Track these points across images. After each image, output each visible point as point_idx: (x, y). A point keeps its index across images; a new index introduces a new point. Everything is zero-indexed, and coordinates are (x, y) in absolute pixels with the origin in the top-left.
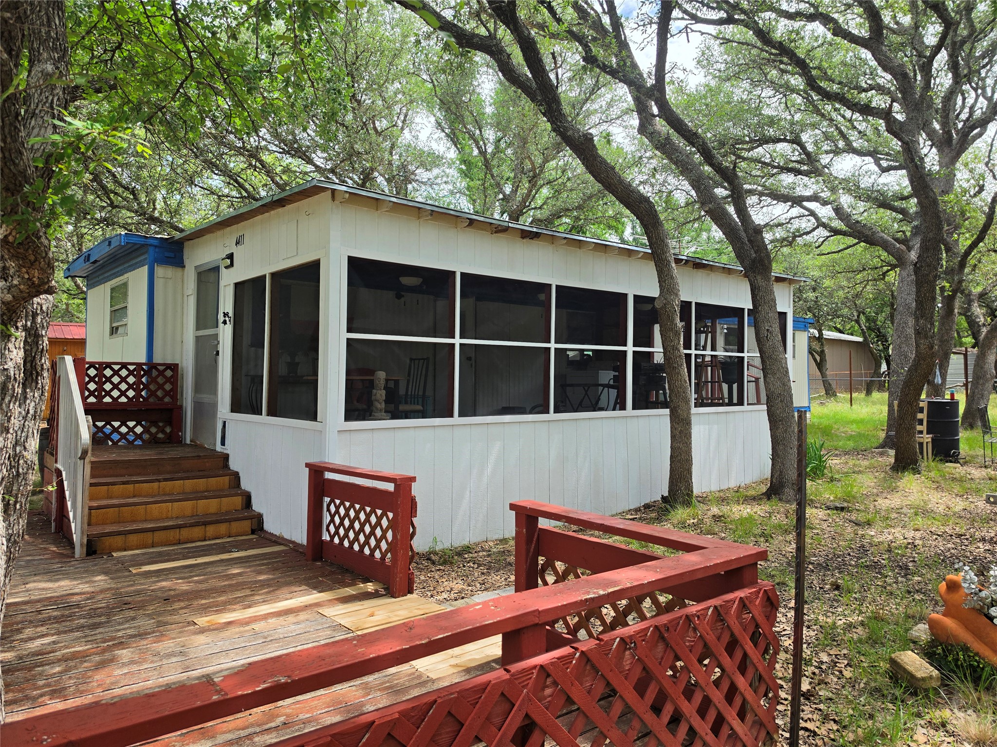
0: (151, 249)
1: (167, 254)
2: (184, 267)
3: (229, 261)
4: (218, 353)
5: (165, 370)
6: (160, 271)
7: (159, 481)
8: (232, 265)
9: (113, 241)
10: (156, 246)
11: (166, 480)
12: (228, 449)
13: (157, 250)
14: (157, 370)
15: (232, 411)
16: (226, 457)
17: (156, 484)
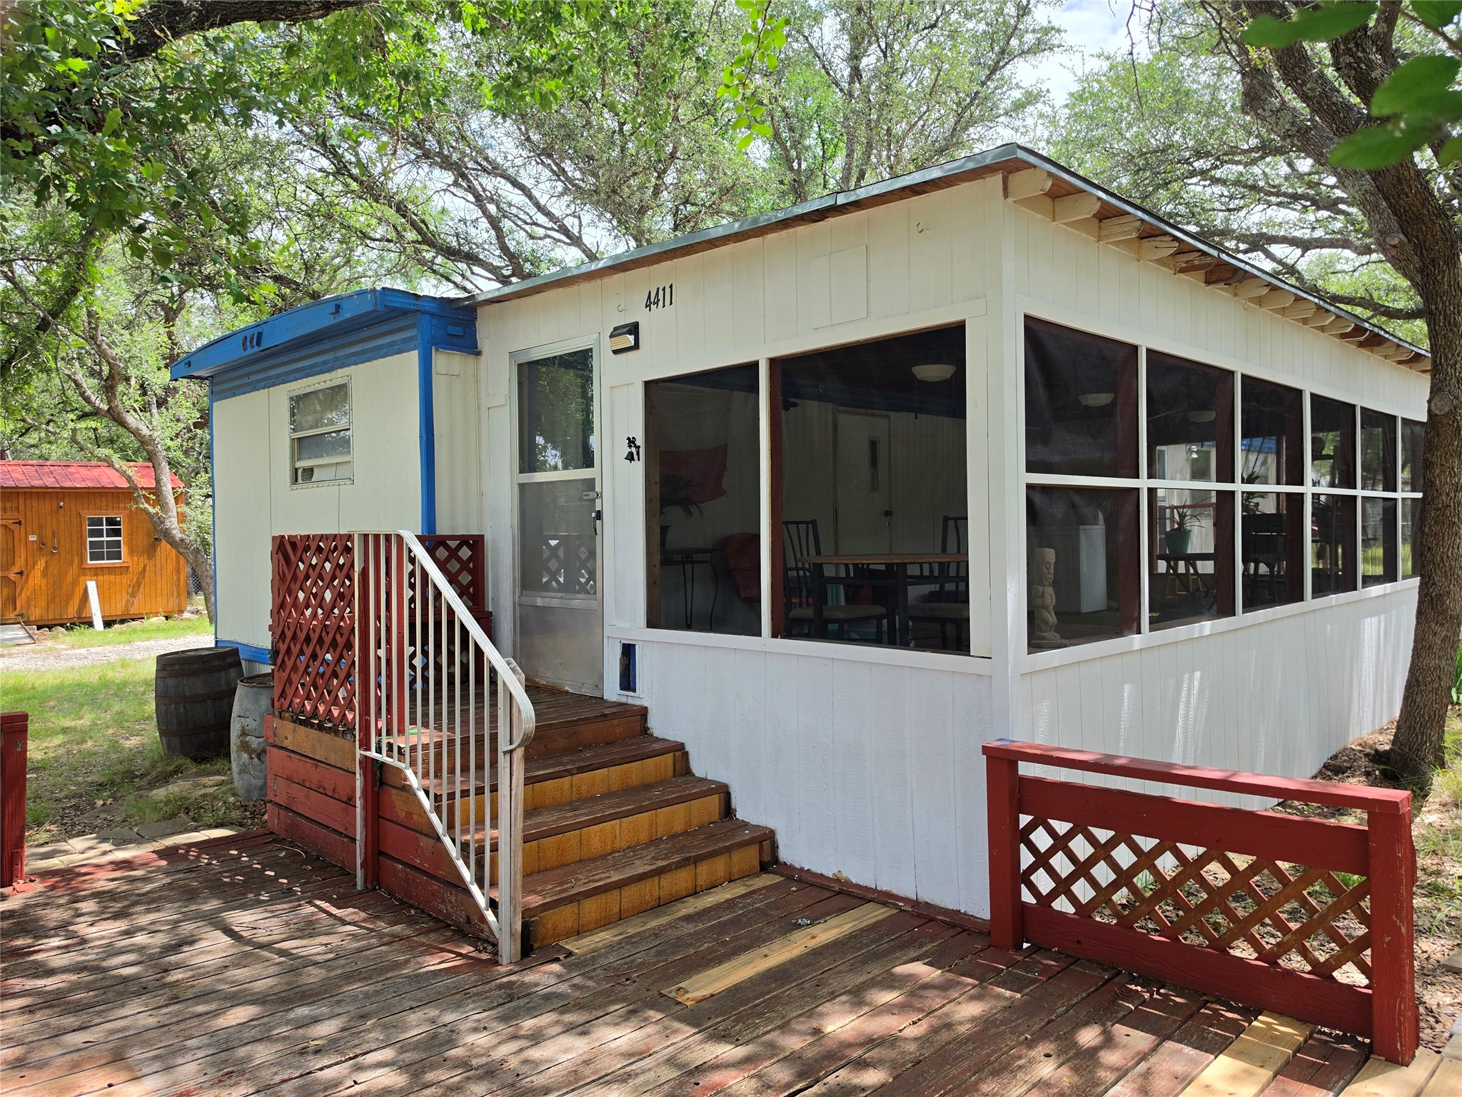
0: (425, 319)
1: (451, 330)
2: (479, 354)
3: (631, 338)
4: (599, 515)
5: (459, 547)
6: (444, 362)
7: (570, 773)
8: (636, 346)
9: (344, 305)
10: (433, 315)
11: (581, 770)
12: (643, 695)
13: (434, 322)
14: (447, 547)
15: (651, 624)
16: (643, 713)
17: (566, 781)
